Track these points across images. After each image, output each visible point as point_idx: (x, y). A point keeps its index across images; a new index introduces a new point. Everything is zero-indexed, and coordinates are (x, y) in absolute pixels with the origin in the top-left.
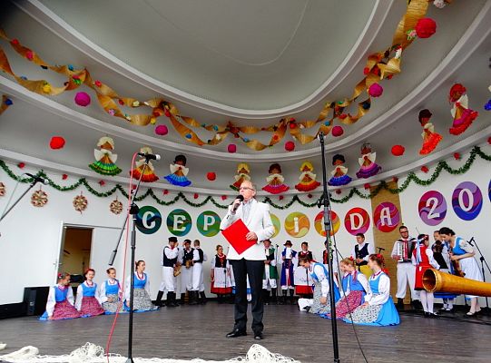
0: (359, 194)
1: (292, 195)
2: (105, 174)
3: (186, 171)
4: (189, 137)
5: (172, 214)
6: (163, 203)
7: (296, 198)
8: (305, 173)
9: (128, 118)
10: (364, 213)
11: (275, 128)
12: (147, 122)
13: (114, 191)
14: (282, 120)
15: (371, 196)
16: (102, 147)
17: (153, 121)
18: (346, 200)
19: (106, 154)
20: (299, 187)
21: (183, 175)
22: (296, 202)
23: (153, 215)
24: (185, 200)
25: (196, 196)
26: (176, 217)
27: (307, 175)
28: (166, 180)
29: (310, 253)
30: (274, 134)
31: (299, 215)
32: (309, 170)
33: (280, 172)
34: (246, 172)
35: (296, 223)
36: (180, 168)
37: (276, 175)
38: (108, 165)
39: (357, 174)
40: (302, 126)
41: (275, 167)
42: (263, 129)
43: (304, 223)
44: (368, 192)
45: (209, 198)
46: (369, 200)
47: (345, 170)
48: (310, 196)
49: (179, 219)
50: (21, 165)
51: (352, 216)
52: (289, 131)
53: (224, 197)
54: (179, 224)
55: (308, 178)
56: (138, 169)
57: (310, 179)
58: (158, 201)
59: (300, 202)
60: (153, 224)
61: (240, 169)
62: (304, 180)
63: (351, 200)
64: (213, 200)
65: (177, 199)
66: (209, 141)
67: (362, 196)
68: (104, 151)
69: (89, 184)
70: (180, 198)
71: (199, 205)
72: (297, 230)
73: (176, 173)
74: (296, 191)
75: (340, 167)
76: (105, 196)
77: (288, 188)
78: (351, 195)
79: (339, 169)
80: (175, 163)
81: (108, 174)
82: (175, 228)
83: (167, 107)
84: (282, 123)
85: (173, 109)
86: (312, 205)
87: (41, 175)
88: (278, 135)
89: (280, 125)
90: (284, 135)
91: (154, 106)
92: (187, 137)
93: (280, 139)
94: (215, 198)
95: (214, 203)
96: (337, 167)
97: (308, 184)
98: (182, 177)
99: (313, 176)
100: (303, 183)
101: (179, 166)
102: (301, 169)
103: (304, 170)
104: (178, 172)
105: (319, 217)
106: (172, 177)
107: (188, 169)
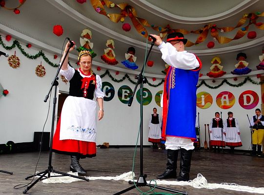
0: (251, 81)
1: (200, 80)
5: (121, 89)
6: (116, 81)
7: (203, 82)
8: (215, 65)
9: (108, 15)
10: (254, 94)
11: (201, 32)
12: (119, 20)
14: (206, 26)
15: (261, 83)
16: (84, 37)
17: (123, 20)
18: (240, 85)
19: (87, 42)
20: (209, 75)
21: (133, 61)
22: (203, 85)
23: (109, 88)
24: (129, 79)
26: (124, 91)
27: (216, 67)
29: (221, 119)
30: (199, 36)
32: (218, 63)
35: (203, 99)
36: (131, 56)
39: (257, 67)
40: (222, 31)
42: (192, 32)
44: (259, 80)
46: (260, 86)
47: (246, 64)
48: (214, 81)
49: (126, 92)
50: (29, 46)
51: (245, 96)
52: (210, 34)
53: (154, 79)
54: (125, 96)
55: (216, 69)
56: (106, 55)
57: (218, 69)
58: (113, 79)
59: (206, 85)
60: (110, 94)
62: (214, 70)
63: (244, 85)
65: (124, 78)
67: (254, 83)
68: (86, 40)
70: (126, 78)
72: (203, 103)
73: (129, 59)
74: (206, 77)
75: (243, 61)
77: (202, 75)
78: (245, 82)
79: (241, 63)
82: (123, 98)
83: (130, 10)
84: (206, 28)
85: (134, 12)
86: (216, 88)
87: (41, 54)
88: (203, 36)
89: (205, 29)
90: (206, 36)
91: (122, 9)
92: (142, 33)
93: (203, 40)
94: (148, 80)
95: (148, 83)
96: (240, 62)
97: (217, 72)
98: (133, 63)
99: (221, 67)
100: (213, 72)
101: (131, 55)
102: (212, 62)
103: (214, 63)
104: (130, 59)
105: (220, 96)
106: (126, 62)
107: (136, 57)
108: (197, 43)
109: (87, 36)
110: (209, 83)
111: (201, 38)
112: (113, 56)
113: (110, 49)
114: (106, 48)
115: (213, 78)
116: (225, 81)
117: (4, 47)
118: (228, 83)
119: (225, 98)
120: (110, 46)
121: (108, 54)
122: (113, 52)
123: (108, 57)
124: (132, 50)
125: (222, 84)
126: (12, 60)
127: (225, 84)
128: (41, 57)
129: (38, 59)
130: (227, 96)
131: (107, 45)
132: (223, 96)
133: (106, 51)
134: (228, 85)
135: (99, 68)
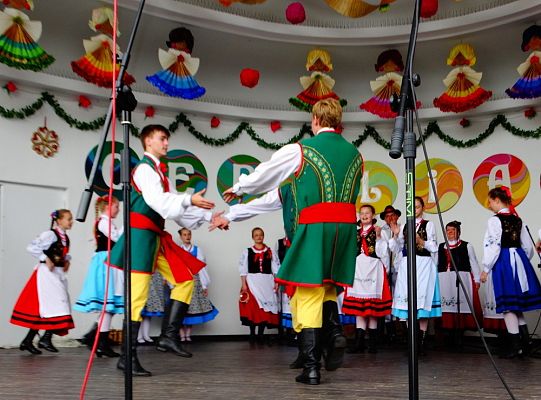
1: (425, 120)
2: (18, 65)
3: (193, 64)
7: (433, 128)
8: (457, 70)
13: (38, 106)
16: (7, 3)
19: (18, 21)
20: (443, 103)
21: (187, 73)
22: (434, 137)
24: (192, 130)
25: (215, 122)
26: (173, 166)
27: (461, 76)
28: (150, 85)
31: (441, 166)
32: (466, 63)
33: (400, 68)
34: (325, 69)
36: (181, 58)
37: (392, 75)
41: (390, 57)
43: (450, 181)
45: (244, 125)
48: (465, 123)
49: (180, 171)
53: (276, 125)
55: (463, 82)
56: (90, 58)
57: (468, 84)
58: (134, 131)
59: (442, 136)
61: (311, 62)
62: (456, 86)
64: (251, 132)
65: (173, 127)
68: (14, 12)
70: (182, 127)
71: (221, 143)
72: (432, 196)
73: (173, 68)
74: (435, 112)
76: (20, 116)
77: (418, 106)
79: (535, 60)
80: (169, 45)
81: (25, 67)
86: (471, 144)
94: (255, 128)
95: (254, 138)
96: (532, 55)
97: (463, 94)
98: (185, 79)
99: (475, 77)
100: (452, 94)
101: (178, 53)
102: (450, 62)
103: (454, 64)
104: (177, 67)
105: (484, 169)
106: (163, 78)
107: (198, 60)
108: (384, 4)
110: (451, 128)
113: (103, 37)
114: (89, 35)
116: (500, 120)
118: (508, 127)
119: (499, 175)
120: (105, 28)
121: (98, 54)
122: (115, 48)
123: (97, 65)
124: (182, 37)
125: (490, 131)
127: (499, 130)
130: (505, 168)
131: (92, 25)
132: (495, 170)
133: (90, 45)
134: (508, 135)
135: (84, 101)
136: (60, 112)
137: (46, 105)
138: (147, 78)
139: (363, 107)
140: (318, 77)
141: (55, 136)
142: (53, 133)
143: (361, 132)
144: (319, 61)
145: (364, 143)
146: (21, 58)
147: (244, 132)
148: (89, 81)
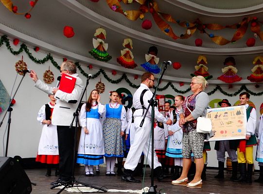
1: (241, 84)
2: (101, 60)
3: (157, 60)
4: (167, 31)
6: (134, 86)
7: (244, 87)
8: (257, 66)
9: (125, 13)
12: (137, 17)
13: (98, 74)
14: (245, 19)
16: (98, 37)
17: (142, 17)
19: (101, 43)
20: (251, 78)
21: (155, 63)
23: (126, 95)
25: (160, 82)
28: (142, 68)
30: (236, 31)
32: (261, 63)
33: (234, 64)
34: (205, 63)
36: (153, 58)
37: (230, 67)
38: (102, 52)
41: (230, 60)
42: (227, 27)
45: (170, 84)
48: (257, 86)
50: (37, 49)
52: (250, 29)
53: (182, 84)
55: (259, 71)
56: (123, 57)
57: (262, 72)
58: (131, 84)
60: (127, 103)
61: (200, 60)
62: (257, 72)
64: (172, 86)
66: (182, 36)
68: (100, 40)
69: (81, 67)
71: (161, 90)
73: (150, 61)
76: (93, 78)
77: (241, 79)
80: (149, 53)
83: (151, 4)
84: (245, 21)
85: (155, 7)
86: (259, 94)
87: (49, 58)
88: (240, 32)
89: (243, 23)
90: (245, 32)
91: (141, 4)
92: (166, 31)
93: (241, 36)
94: (174, 84)
95: (173, 88)
97: (260, 75)
98: (154, 66)
100: (255, 75)
101: (152, 56)
102: (254, 63)
103: (256, 64)
106: (147, 65)
107: (159, 59)
108: (233, 40)
109: (101, 36)
110: (251, 88)
111: (238, 35)
112: (131, 58)
113: (127, 49)
114: (123, 48)
115: (255, 82)
117: (12, 52)
120: (128, 46)
121: (125, 55)
122: (131, 53)
123: (125, 59)
124: (153, 50)
126: (19, 66)
128: (50, 61)
129: (46, 63)
131: (124, 45)
133: (123, 52)
135: (114, 72)
136: (106, 76)
137: (101, 74)
138: (141, 65)
139: (219, 78)
140: (202, 66)
141: (104, 86)
142: (103, 84)
143: (215, 88)
144: (202, 60)
145: (216, 92)
146: (102, 57)
147: (170, 86)
148: (122, 66)
